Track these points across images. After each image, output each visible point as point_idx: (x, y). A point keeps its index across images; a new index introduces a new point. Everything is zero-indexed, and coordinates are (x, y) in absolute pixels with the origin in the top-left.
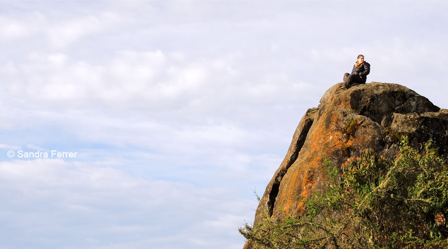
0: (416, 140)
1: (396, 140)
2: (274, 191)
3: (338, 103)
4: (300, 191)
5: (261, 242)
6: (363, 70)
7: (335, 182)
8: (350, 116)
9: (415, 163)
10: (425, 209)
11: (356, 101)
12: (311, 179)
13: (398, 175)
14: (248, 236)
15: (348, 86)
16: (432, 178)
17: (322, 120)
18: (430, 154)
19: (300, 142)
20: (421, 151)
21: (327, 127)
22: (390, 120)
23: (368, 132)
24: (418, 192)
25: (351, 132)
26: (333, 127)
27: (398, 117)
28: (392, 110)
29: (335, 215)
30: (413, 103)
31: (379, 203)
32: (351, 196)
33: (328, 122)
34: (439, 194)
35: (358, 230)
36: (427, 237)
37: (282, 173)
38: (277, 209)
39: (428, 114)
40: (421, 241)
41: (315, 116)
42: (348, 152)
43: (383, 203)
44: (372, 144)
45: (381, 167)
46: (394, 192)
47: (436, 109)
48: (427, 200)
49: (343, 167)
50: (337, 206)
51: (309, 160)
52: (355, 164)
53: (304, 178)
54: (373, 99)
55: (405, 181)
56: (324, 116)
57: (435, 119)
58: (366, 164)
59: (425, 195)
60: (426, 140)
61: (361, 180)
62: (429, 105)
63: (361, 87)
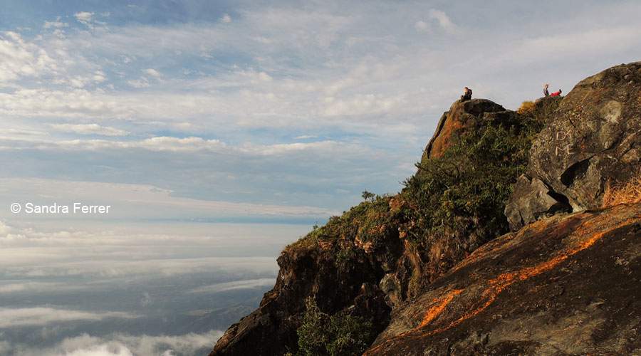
0: (495, 124)
1: (485, 124)
2: (429, 148)
3: (458, 109)
4: (441, 148)
5: (424, 169)
6: (469, 92)
7: (457, 143)
8: (464, 114)
9: (494, 134)
10: (499, 154)
11: (467, 108)
12: (446, 142)
13: (486, 139)
14: (418, 167)
15: (463, 101)
16: (502, 140)
17: (451, 116)
18: (501, 130)
19: (441, 126)
20: (497, 128)
21: (453, 119)
22: (482, 116)
23: (472, 121)
24: (495, 146)
25: (464, 121)
26: (456, 119)
27: (486, 114)
28: (483, 111)
29: (458, 158)
30: (493, 108)
31: (478, 151)
32: (465, 149)
33: (454, 117)
34: (506, 147)
35: (468, 164)
36: (500, 166)
37: (433, 140)
38: (431, 156)
39: (500, 112)
40: (497, 168)
41: (448, 115)
42: (463, 130)
43: (479, 152)
44: (474, 126)
45: (478, 136)
46: (484, 146)
47: (505, 110)
48: (500, 150)
49: (461, 136)
50: (458, 154)
51: (445, 134)
52: (466, 135)
53: (443, 142)
54: (475, 106)
55: (490, 142)
56: (452, 115)
57: (503, 114)
58: (471, 134)
59: (499, 147)
60: (500, 123)
61: (469, 142)
62: (500, 108)
63: (469, 101)
